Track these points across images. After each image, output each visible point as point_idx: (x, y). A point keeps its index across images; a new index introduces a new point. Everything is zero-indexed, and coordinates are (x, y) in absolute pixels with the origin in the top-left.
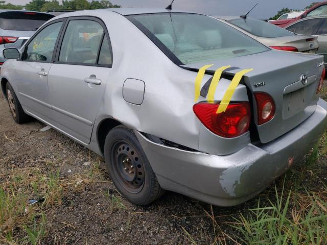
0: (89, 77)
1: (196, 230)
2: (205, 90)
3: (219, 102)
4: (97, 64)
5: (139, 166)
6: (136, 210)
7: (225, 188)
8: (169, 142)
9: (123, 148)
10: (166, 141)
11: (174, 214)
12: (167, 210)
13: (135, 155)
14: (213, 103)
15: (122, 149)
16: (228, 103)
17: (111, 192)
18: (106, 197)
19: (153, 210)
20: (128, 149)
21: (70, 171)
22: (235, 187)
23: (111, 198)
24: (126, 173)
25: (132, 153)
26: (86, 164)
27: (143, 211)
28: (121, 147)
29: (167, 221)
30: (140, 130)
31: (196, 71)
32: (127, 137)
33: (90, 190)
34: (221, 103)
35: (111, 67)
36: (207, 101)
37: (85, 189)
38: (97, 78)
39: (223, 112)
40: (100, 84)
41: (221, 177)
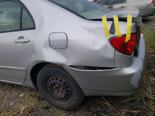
0: (17, 38)
1: (109, 113)
2: (112, 30)
3: (125, 35)
4: (21, 29)
5: (67, 87)
6: (70, 113)
7: (133, 85)
8: (91, 67)
9: (53, 79)
10: (89, 67)
11: (92, 108)
12: (87, 107)
13: (63, 81)
14: (121, 36)
15: (51, 80)
16: (130, 35)
17: (47, 108)
18: (46, 112)
19: (79, 109)
20: (57, 79)
21: (12, 104)
22: (138, 82)
23: (50, 112)
24: (57, 94)
25: (61, 81)
26: (21, 95)
27: (74, 113)
28: (51, 79)
29: (91, 113)
30: (68, 65)
31: (101, 20)
32: (56, 72)
33: (33, 112)
34: (127, 35)
35: (35, 29)
36: (116, 36)
37: (30, 112)
38: (24, 38)
39: (129, 40)
40: (29, 41)
41: (132, 79)
